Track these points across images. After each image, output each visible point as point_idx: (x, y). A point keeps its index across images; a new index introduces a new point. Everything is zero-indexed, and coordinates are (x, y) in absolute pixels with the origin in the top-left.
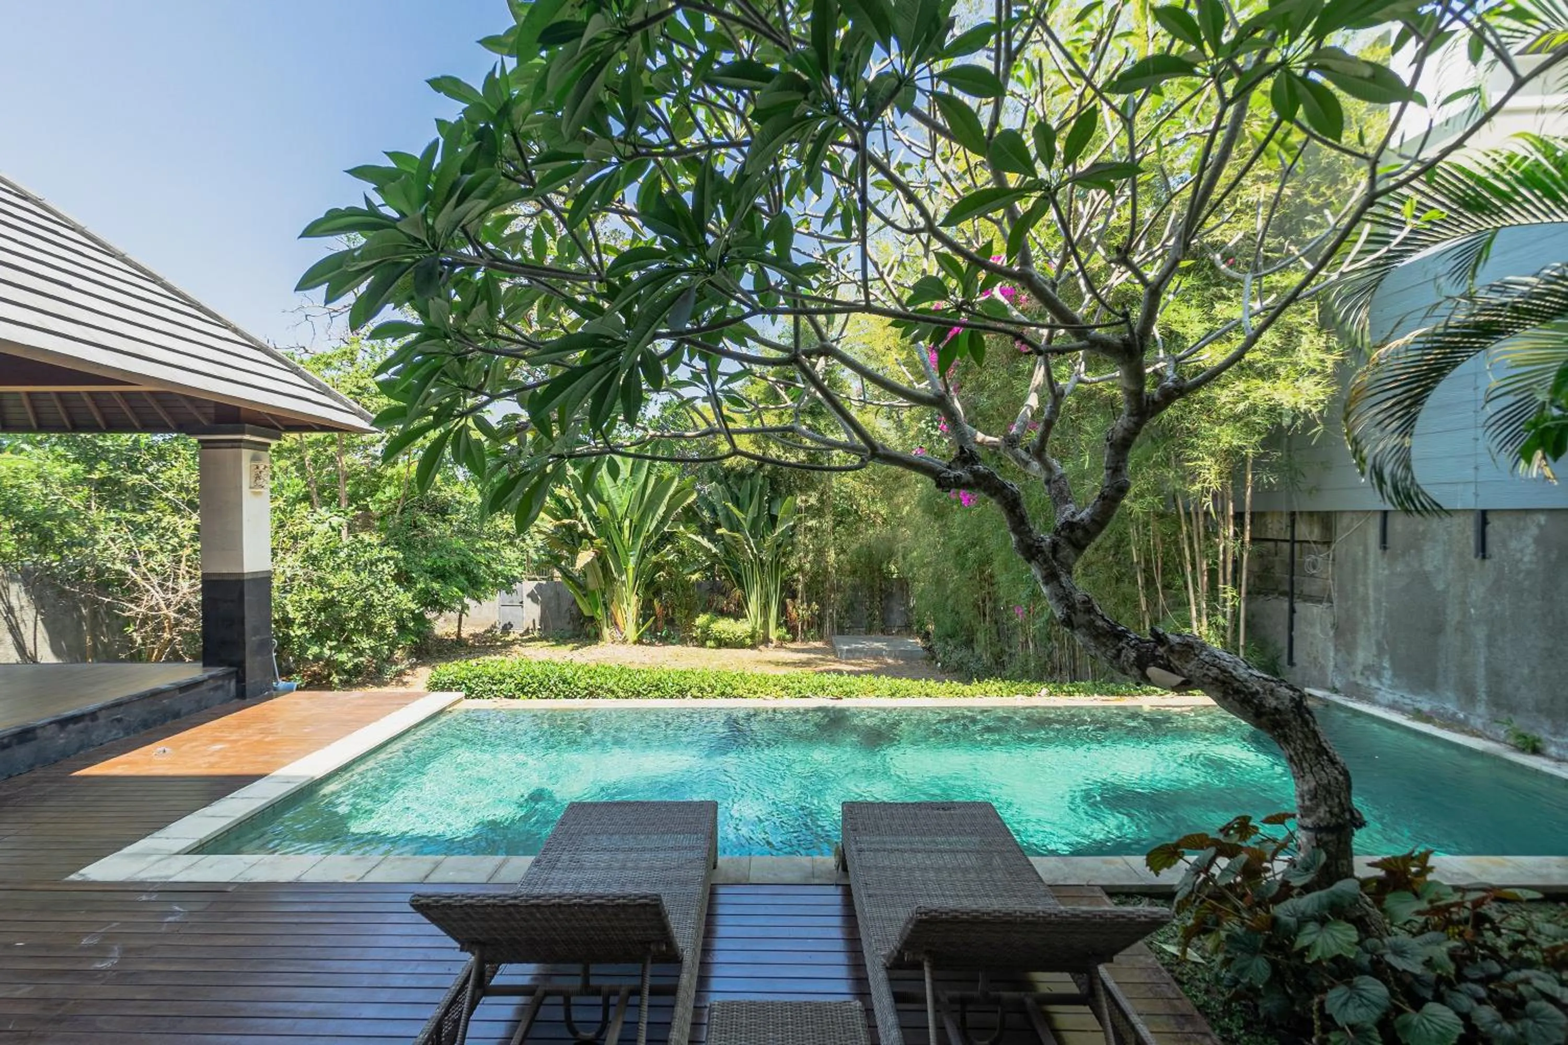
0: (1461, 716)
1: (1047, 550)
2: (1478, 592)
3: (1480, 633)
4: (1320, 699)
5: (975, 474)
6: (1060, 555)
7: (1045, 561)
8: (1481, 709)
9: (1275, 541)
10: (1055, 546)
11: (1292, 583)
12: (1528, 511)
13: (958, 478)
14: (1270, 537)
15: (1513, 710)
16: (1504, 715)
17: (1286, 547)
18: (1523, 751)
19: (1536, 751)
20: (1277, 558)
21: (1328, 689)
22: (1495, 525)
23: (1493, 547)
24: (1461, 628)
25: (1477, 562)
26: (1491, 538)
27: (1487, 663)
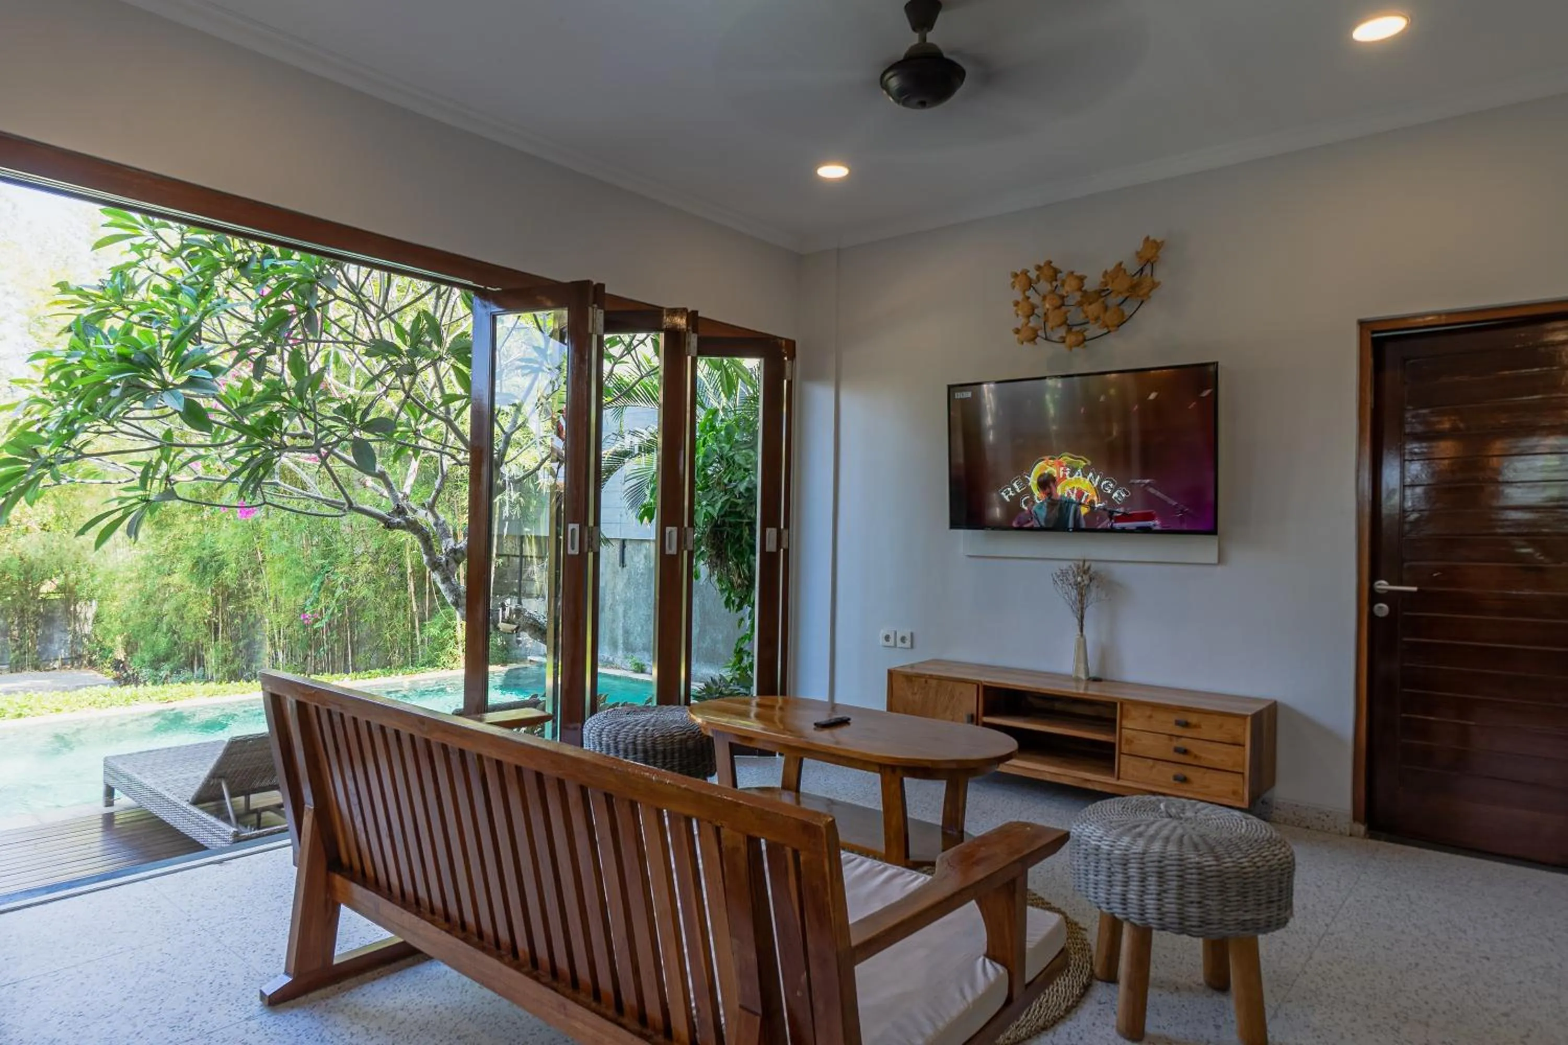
0: (611, 659)
1: (444, 565)
2: (620, 586)
3: (620, 609)
4: (537, 662)
5: (407, 520)
6: (450, 567)
7: (443, 571)
8: (620, 653)
9: (508, 556)
10: (447, 561)
11: (520, 586)
12: (642, 540)
13: (399, 523)
14: (505, 553)
15: (633, 651)
16: (630, 654)
17: (518, 560)
18: (636, 672)
19: (643, 671)
20: (508, 569)
21: (540, 655)
22: (629, 547)
23: (627, 561)
24: (612, 608)
25: (620, 568)
26: (627, 555)
27: (623, 627)
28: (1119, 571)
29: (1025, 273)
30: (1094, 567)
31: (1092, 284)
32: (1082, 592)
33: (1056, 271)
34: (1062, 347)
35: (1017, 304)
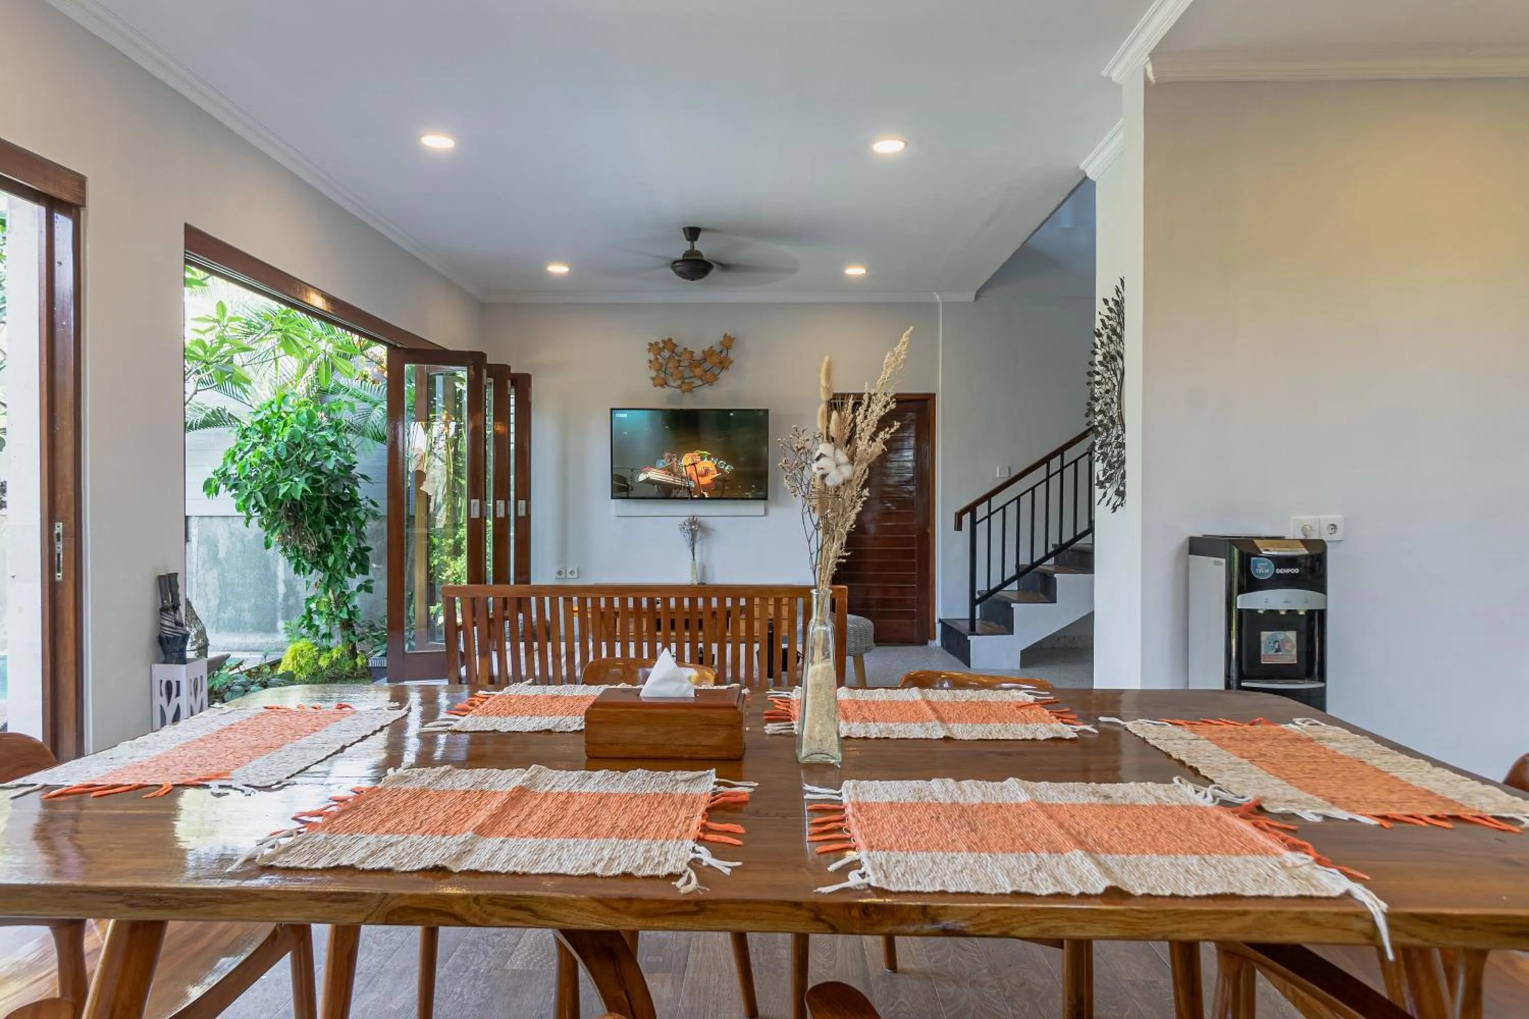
28: (710, 522)
29: (657, 343)
30: (700, 519)
31: (698, 355)
32: (693, 534)
33: (675, 346)
34: (678, 391)
35: (650, 361)
